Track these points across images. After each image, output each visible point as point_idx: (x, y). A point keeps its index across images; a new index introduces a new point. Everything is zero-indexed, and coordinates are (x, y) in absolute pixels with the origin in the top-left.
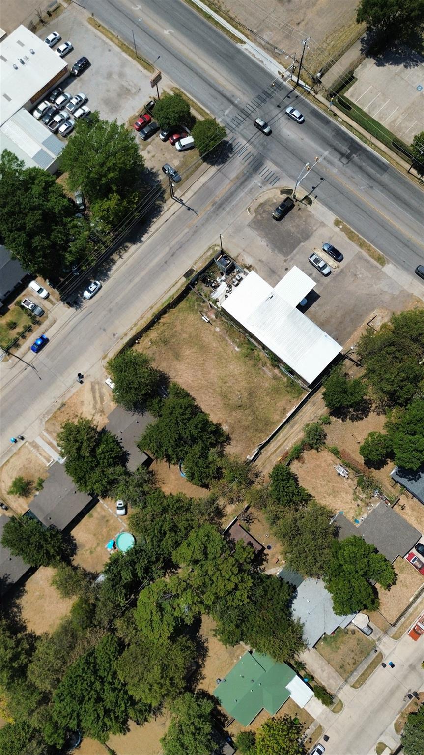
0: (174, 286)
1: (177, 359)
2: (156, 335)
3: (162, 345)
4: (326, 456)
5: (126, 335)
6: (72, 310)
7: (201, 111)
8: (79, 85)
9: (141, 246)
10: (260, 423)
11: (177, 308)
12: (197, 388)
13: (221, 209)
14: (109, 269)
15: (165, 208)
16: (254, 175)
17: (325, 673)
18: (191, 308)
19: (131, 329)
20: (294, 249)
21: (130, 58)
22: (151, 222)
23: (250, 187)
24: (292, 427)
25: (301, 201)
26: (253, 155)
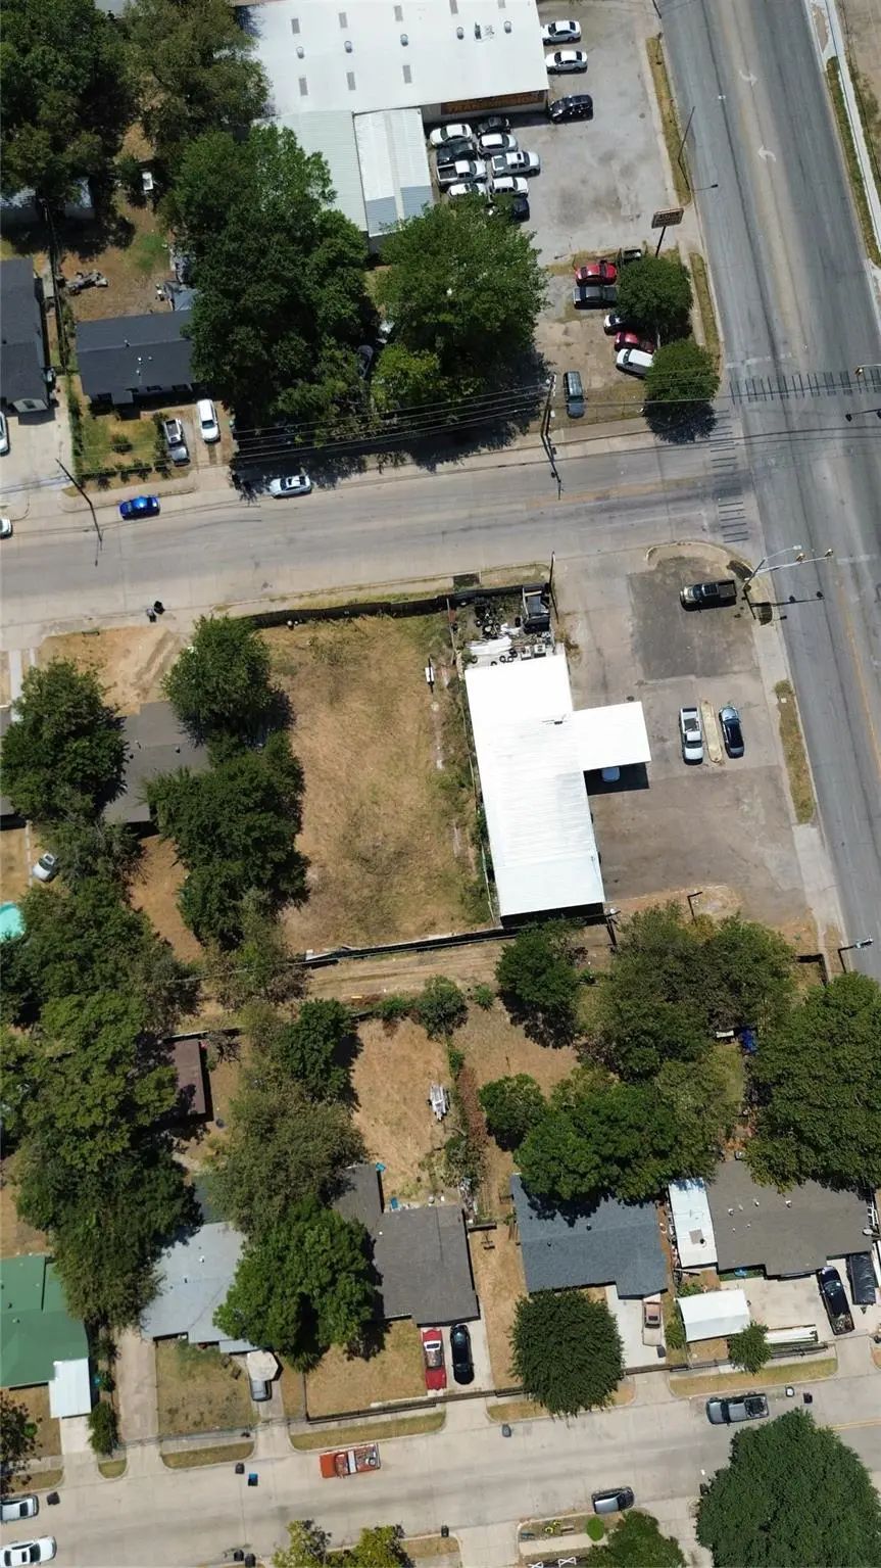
0: (425, 581)
1: (331, 703)
2: (330, 638)
3: (326, 661)
4: (436, 1056)
5: (284, 599)
6: (235, 494)
7: (711, 328)
8: (546, 137)
9: (426, 476)
10: (374, 913)
11: (400, 620)
12: (322, 776)
13: (607, 515)
14: (345, 474)
15: (516, 444)
16: (709, 500)
17: (138, 1396)
18: (421, 640)
19: (301, 596)
20: (673, 675)
21: (665, 153)
22: (475, 449)
23: (685, 515)
24: (421, 963)
25: (751, 606)
26: (735, 465)
